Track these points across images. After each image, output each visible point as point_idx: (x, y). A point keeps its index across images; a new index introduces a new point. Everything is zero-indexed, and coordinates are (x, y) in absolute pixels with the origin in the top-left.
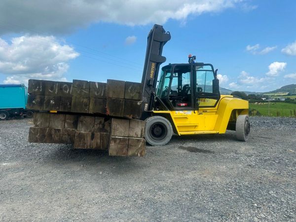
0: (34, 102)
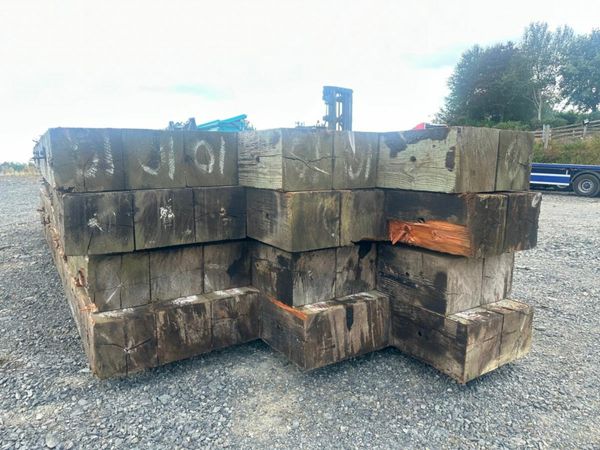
0: (93, 223)
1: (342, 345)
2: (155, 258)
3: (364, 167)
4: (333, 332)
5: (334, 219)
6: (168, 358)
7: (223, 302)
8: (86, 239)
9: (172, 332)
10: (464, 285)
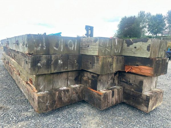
1: (111, 102)
2: (55, 76)
3: (119, 49)
4: (109, 98)
5: (111, 65)
6: (59, 106)
7: (74, 89)
8: (37, 70)
9: (60, 98)
10: (147, 85)
